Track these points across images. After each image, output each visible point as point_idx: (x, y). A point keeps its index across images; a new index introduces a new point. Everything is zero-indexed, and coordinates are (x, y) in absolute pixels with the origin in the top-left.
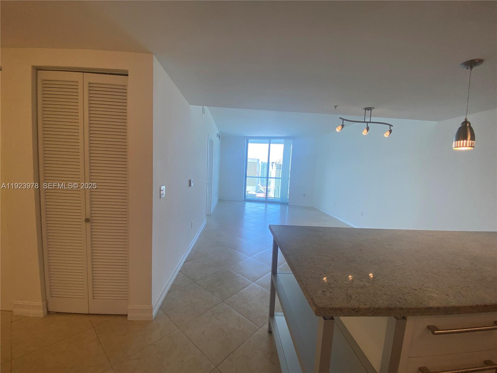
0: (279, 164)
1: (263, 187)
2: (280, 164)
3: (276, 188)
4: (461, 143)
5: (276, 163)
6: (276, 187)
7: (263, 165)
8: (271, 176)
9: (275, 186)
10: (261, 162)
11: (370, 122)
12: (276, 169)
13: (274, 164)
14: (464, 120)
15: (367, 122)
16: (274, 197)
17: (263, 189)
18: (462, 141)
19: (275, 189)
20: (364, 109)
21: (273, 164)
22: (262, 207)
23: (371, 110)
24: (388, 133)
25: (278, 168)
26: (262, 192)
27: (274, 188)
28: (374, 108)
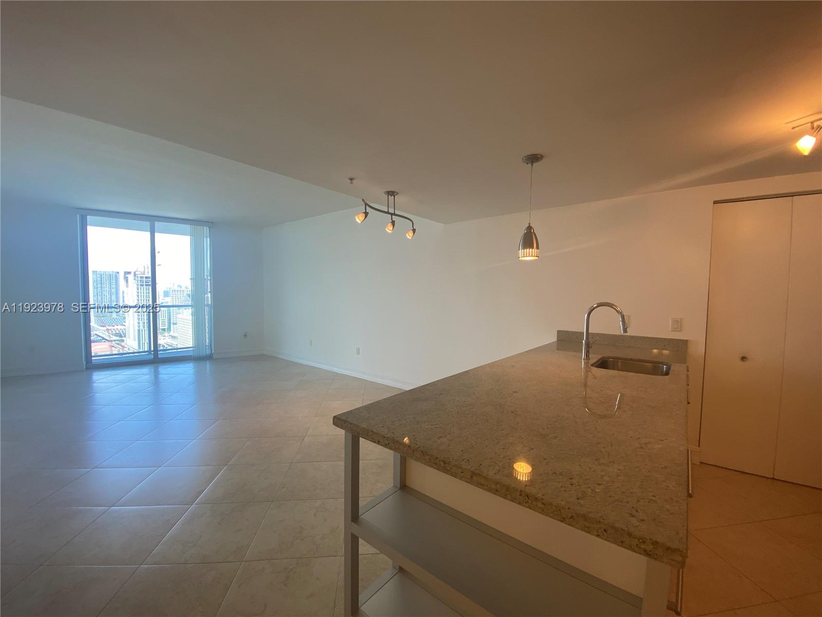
0: (144, 276)
1: (105, 328)
2: (146, 276)
3: (141, 328)
4: (531, 252)
5: (135, 273)
6: (141, 324)
7: (99, 279)
8: (124, 301)
9: (139, 323)
10: (93, 271)
11: (394, 214)
12: (136, 286)
13: (131, 277)
14: (528, 225)
15: (392, 214)
16: (139, 347)
17: (106, 333)
18: (528, 250)
19: (139, 331)
20: (386, 192)
21: (128, 276)
22: (143, 374)
23: (394, 196)
24: (411, 234)
25: (142, 285)
26: (103, 339)
27: (137, 328)
28: (398, 193)
